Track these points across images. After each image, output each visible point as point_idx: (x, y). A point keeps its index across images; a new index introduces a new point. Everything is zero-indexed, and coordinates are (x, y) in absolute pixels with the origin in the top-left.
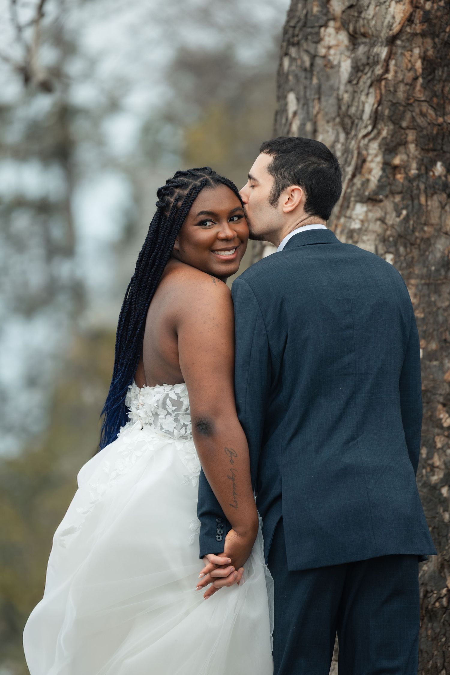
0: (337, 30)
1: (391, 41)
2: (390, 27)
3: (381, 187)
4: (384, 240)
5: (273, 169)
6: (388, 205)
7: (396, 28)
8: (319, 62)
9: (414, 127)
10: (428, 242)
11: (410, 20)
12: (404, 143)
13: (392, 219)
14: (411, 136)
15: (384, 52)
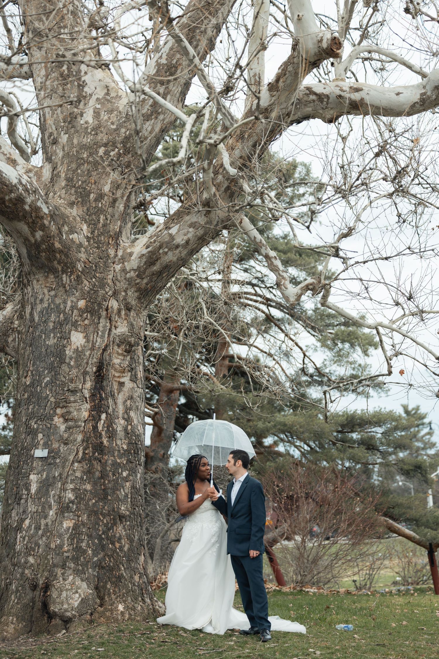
0: (59, 418)
1: (85, 422)
2: (84, 417)
3: (82, 458)
4: (83, 472)
5: (233, 458)
6: (84, 463)
7: (86, 418)
8: (53, 426)
9: (92, 443)
10: (94, 472)
11: (89, 416)
12: (89, 448)
13: (85, 467)
14: (90, 446)
15: (83, 424)
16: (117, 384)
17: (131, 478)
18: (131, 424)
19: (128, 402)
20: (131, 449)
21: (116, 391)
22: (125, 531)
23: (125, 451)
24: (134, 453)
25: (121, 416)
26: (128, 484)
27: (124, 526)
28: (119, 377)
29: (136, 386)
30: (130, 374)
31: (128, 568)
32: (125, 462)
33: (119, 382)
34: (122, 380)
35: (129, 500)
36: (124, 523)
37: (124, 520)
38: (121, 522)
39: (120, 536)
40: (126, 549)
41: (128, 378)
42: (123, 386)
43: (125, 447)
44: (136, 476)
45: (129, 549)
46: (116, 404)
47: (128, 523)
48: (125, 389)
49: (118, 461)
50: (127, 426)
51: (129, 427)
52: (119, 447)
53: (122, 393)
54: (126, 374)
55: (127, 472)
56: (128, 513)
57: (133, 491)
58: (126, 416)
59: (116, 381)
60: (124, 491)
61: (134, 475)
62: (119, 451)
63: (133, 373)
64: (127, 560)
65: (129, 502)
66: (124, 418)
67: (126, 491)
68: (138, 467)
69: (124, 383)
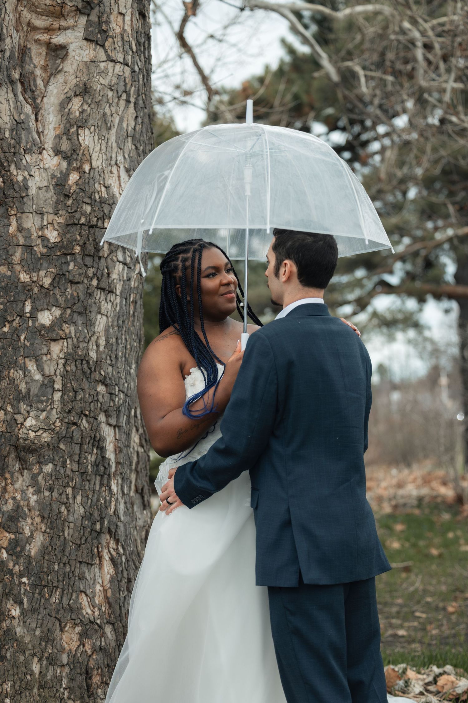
5: (275, 248)
16: (44, 51)
17: (70, 329)
18: (79, 169)
19: (76, 105)
20: (71, 242)
21: (38, 72)
22: (38, 492)
23: (52, 248)
24: (85, 255)
25: (49, 142)
26: (56, 348)
27: (34, 477)
28: (48, 30)
29: (102, 56)
30: (83, 20)
31: (34, 611)
32: (47, 282)
33: (48, 44)
34: (59, 39)
35: (57, 396)
36: (36, 469)
37: (32, 459)
38: (25, 466)
39: (18, 507)
40: (33, 549)
41: (80, 33)
42: (64, 58)
43: (53, 236)
44: (89, 324)
45: (44, 551)
46: (37, 110)
47: (48, 468)
48: (70, 66)
49: (24, 277)
50: (65, 176)
51: (74, 177)
52: (28, 237)
53: (60, 78)
54: (71, 22)
55: (57, 312)
56: (46, 437)
57: (71, 368)
58: (65, 146)
59: (37, 41)
60: (40, 368)
61: (80, 320)
62: (29, 248)
63: (94, 17)
64: (33, 586)
65: (57, 404)
66: (57, 152)
67: (49, 369)
68: (99, 295)
69: (63, 48)
